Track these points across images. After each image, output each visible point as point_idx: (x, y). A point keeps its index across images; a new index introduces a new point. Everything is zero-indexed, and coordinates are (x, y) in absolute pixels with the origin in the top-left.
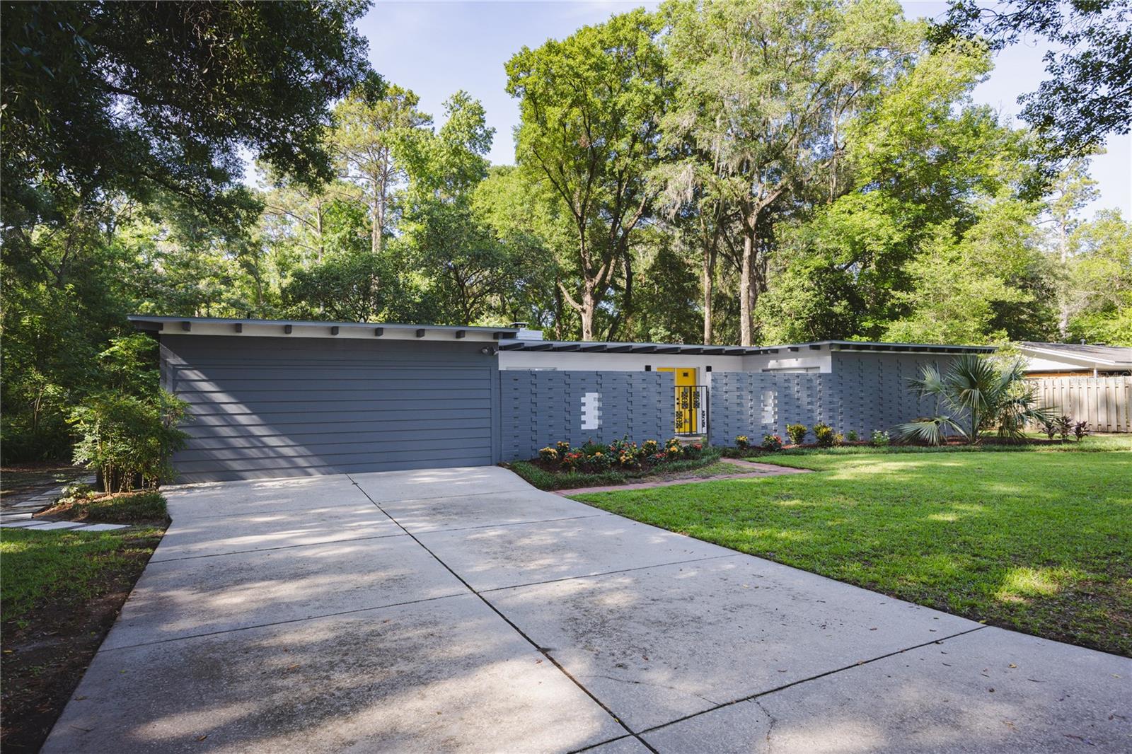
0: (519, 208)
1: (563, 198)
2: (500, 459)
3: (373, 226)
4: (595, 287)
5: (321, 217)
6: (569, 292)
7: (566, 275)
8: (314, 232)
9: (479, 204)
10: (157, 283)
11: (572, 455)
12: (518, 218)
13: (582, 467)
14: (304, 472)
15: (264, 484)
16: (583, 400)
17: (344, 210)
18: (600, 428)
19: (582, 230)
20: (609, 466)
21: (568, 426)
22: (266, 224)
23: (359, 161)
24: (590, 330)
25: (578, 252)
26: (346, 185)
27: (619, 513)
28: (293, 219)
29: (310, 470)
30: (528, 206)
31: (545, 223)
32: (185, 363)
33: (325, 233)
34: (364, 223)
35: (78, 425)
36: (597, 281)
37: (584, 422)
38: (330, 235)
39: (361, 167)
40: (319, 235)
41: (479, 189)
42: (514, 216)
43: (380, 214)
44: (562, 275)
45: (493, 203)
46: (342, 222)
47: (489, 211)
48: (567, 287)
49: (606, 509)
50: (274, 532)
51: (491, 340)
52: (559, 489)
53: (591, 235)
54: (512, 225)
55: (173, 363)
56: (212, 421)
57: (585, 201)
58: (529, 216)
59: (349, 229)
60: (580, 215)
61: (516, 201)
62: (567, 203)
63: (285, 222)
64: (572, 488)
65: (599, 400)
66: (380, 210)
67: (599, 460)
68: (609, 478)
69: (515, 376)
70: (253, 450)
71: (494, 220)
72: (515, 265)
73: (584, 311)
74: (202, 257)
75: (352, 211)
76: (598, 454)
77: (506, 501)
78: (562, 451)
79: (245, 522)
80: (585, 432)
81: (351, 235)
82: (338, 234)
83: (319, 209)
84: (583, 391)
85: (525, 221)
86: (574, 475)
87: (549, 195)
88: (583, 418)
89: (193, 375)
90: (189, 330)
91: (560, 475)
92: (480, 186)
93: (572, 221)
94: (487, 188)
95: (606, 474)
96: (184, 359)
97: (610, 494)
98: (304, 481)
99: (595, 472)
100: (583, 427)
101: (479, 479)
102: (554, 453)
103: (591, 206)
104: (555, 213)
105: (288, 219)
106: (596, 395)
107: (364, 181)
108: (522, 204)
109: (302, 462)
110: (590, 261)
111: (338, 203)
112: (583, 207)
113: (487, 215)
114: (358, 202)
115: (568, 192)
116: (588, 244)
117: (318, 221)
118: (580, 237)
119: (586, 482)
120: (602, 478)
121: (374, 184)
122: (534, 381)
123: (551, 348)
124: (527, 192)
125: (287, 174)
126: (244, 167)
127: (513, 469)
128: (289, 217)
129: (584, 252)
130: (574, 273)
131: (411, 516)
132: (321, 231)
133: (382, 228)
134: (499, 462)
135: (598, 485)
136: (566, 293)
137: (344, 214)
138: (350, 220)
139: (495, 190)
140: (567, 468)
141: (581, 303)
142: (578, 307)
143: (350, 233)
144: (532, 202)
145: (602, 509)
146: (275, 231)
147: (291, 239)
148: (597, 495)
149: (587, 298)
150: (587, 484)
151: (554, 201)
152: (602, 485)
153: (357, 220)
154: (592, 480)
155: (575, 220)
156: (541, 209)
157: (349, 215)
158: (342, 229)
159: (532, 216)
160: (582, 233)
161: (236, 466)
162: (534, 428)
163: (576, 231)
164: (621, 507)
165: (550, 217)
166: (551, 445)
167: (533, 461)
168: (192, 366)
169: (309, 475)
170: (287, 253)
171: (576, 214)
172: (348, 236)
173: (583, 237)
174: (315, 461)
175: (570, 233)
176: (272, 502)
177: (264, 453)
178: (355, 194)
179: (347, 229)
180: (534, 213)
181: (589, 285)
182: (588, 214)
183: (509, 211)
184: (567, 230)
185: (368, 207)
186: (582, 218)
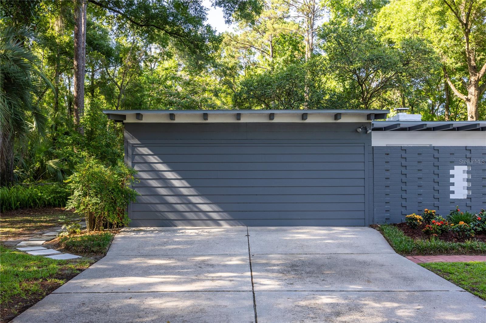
0: (412, 23)
1: (450, 10)
2: (373, 221)
3: (306, 49)
4: (479, 80)
5: (272, 47)
6: (455, 86)
7: (452, 72)
8: (268, 57)
9: (382, 24)
10: (171, 96)
11: (436, 223)
12: (412, 31)
13: (444, 234)
14: (216, 222)
15: (187, 231)
16: (452, 172)
17: (287, 41)
18: (469, 198)
19: (467, 34)
20: (473, 235)
21: (436, 195)
22: (238, 55)
23: (297, 5)
24: (474, 115)
25: (464, 53)
26: (288, 24)
27: (472, 290)
28: (256, 51)
29: (222, 222)
30: (420, 20)
31: (435, 32)
32: (139, 143)
33: (275, 57)
34: (300, 48)
35: (71, 184)
36: (481, 76)
37: (453, 192)
38: (278, 59)
39: (298, 10)
40: (271, 60)
41: (381, 13)
42: (408, 30)
43: (310, 41)
44: (448, 72)
45: (392, 22)
46: (286, 49)
47: (389, 29)
48: (453, 82)
49: (458, 283)
50: (157, 275)
51: (364, 120)
52: (417, 255)
53: (476, 38)
54: (407, 37)
55: (131, 142)
56: (154, 183)
57: (470, 9)
58: (421, 28)
59: (290, 53)
60: (465, 22)
61: (410, 18)
62: (454, 14)
63: (251, 53)
64: (431, 254)
65: (468, 172)
66: (310, 38)
67: (462, 230)
68: (471, 248)
69: (388, 151)
70: (183, 205)
71: (394, 35)
72: (404, 65)
73: (468, 100)
74: (196, 78)
75: (293, 41)
76: (462, 223)
77: (360, 263)
78: (428, 218)
79: (145, 263)
80: (454, 201)
81: (292, 58)
82: (283, 58)
83: (271, 42)
84: (453, 164)
85: (417, 33)
86: (434, 242)
87: (438, 9)
88: (452, 188)
89: (144, 150)
90: (142, 120)
91: (419, 241)
92: (382, 10)
93: (457, 27)
94: (387, 12)
95: (468, 243)
96: (139, 140)
97: (468, 265)
98: (215, 230)
99: (459, 240)
100: (452, 196)
101: (347, 239)
102: (420, 220)
103: (475, 14)
104: (443, 23)
105: (253, 51)
106: (465, 168)
107: (300, 19)
108: (415, 20)
109: (215, 216)
110: (475, 60)
111: (283, 36)
112: (468, 15)
113: (387, 32)
114: (296, 33)
115: (454, 4)
116: (472, 45)
117: (270, 50)
118: (465, 41)
119: (447, 250)
120: (464, 247)
121: (306, 20)
122: (404, 155)
123: (425, 128)
124: (418, 8)
125: (233, 13)
126: (207, 12)
127: (381, 231)
128: (253, 50)
129: (469, 52)
130: (460, 70)
131: (267, 271)
132: (272, 56)
133: (312, 50)
134: (371, 224)
135: (458, 253)
136: (452, 87)
137: (287, 44)
138: (291, 47)
139: (394, 12)
140: (428, 234)
141: (466, 94)
142: (464, 97)
143: (290, 56)
144: (424, 17)
145: (454, 283)
146: (245, 59)
147: (255, 64)
148: (453, 265)
149: (472, 90)
150: (447, 251)
151: (442, 13)
152: (463, 254)
153: (295, 47)
154: (453, 249)
155: (461, 27)
156: (431, 21)
157: (290, 44)
158: (286, 53)
159: (424, 28)
160: (467, 36)
161: (171, 216)
162: (404, 196)
163: (462, 34)
164: (476, 283)
165: (438, 27)
166: (419, 212)
167: (401, 226)
168: (143, 145)
169: (219, 225)
170: (252, 73)
171: (461, 21)
172: (289, 58)
173: (468, 40)
174: (226, 215)
175: (456, 38)
176: (179, 246)
177: (189, 208)
178: (294, 29)
179: (288, 53)
180: (425, 25)
181: (473, 79)
182: (472, 21)
183: (404, 27)
184: (453, 36)
185: (303, 37)
186: (466, 25)
